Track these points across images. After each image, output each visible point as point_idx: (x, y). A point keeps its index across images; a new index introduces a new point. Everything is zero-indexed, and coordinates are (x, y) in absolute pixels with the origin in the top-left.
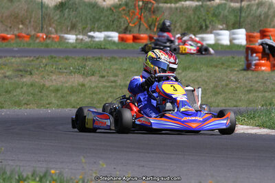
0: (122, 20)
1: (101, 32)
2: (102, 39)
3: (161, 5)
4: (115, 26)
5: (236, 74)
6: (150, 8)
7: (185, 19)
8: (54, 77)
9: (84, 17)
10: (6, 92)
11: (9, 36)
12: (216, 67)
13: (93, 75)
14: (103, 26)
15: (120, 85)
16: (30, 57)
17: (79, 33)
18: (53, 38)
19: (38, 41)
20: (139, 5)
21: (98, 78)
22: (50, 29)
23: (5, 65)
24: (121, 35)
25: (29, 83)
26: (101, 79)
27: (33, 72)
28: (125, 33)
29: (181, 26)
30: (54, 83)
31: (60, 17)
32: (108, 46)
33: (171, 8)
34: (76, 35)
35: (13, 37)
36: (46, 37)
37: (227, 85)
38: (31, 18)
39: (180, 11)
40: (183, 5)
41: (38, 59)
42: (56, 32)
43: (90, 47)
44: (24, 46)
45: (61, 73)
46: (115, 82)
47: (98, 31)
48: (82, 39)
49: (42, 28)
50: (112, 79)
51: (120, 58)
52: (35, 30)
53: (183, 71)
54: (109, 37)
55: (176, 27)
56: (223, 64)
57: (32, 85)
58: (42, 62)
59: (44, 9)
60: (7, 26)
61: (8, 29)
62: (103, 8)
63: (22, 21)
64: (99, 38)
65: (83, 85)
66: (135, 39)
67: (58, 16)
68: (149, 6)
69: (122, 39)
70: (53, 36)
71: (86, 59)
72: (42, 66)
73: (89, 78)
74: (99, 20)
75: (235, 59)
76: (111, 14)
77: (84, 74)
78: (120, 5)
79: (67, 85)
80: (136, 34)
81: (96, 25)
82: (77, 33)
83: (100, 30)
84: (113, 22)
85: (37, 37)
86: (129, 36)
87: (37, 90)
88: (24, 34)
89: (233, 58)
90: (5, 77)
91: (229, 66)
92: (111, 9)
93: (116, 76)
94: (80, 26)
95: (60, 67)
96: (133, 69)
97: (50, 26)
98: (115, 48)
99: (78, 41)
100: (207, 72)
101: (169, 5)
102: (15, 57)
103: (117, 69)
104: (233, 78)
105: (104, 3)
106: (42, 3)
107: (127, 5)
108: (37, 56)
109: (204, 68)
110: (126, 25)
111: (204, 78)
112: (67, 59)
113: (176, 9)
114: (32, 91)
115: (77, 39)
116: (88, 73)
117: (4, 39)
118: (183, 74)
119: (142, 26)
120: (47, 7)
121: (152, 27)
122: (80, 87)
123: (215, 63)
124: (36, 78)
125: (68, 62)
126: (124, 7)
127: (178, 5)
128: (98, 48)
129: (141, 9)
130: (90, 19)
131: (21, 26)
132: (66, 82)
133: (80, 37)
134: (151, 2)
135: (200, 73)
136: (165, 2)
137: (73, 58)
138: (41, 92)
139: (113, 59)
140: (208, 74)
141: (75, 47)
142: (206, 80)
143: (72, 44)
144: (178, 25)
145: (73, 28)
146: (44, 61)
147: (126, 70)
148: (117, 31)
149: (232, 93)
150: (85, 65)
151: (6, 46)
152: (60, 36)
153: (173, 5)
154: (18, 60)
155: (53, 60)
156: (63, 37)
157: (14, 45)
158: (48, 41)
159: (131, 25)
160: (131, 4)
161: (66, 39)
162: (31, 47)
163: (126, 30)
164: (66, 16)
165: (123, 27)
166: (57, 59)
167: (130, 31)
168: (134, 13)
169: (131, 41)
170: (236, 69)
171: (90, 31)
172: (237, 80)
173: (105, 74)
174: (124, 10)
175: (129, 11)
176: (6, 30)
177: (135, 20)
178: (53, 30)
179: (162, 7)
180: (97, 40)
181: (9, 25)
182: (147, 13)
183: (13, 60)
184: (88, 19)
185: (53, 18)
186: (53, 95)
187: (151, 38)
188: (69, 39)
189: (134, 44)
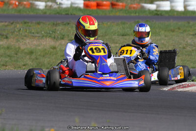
2: (69, 6)
5: (192, 38)
8: (28, 41)
12: (173, 31)
13: (63, 39)
16: (6, 22)
18: (25, 5)
19: (11, 7)
21: (67, 41)
25: (6, 47)
27: (8, 36)
30: (29, 46)
32: (74, 12)
34: (46, 2)
36: (19, 3)
37: (184, 48)
41: (12, 23)
43: (58, 13)
45: (34, 37)
48: (51, 6)
54: (75, 4)
56: (179, 29)
57: (8, 48)
58: (16, 27)
64: (67, 4)
65: (54, 48)
66: (98, 5)
69: (87, 6)
70: (24, 3)
71: (56, 25)
72: (17, 30)
73: (60, 41)
75: (190, 24)
77: (55, 38)
79: (40, 48)
80: (99, 0)
85: (11, 4)
86: (94, 3)
87: (13, 53)
89: (189, 23)
91: (185, 31)
95: (33, 31)
98: (81, 14)
99: (47, 8)
100: (166, 36)
104: (189, 41)
108: (12, 22)
109: (163, 32)
111: (163, 42)
112: (39, 24)
114: (9, 53)
115: (46, 6)
116: (58, 37)
122: (52, 50)
123: (172, 28)
124: (11, 42)
125: (39, 27)
128: (66, 14)
132: (39, 45)
133: (50, 4)
135: (159, 38)
137: (44, 23)
138: (16, 54)
140: (166, 38)
141: (45, 13)
142: (165, 43)
143: (42, 10)
146: (18, 26)
149: (189, 55)
150: (55, 29)
152: (31, 4)
155: (26, 25)
158: (21, 7)
161: (37, 5)
162: (5, 13)
166: (30, 24)
169: (95, 8)
170: (191, 33)
172: (193, 43)
180: (64, 6)
186: (28, 57)
187: (113, 5)
188: (39, 6)
189: (98, 10)
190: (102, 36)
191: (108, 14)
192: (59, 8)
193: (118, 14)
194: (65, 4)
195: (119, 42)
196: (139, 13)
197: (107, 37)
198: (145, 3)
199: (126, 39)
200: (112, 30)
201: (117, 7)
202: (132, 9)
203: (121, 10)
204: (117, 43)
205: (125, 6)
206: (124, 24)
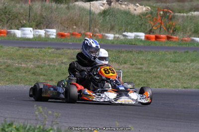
0: (148, 24)
1: (132, 32)
2: (133, 38)
3: (176, 14)
4: (142, 28)
6: (168, 16)
7: (193, 25)
9: (120, 22)
10: (63, 74)
11: (66, 34)
13: (125, 63)
14: (134, 28)
15: (145, 71)
17: (117, 33)
18: (97, 36)
20: (160, 14)
21: (129, 66)
22: (96, 29)
23: (63, 54)
24: (147, 35)
26: (131, 66)
28: (149, 33)
29: (191, 30)
31: (103, 21)
32: (137, 43)
33: (183, 17)
35: (69, 34)
36: (93, 35)
38: (82, 21)
39: (190, 19)
40: (192, 14)
42: (100, 31)
43: (124, 43)
44: (76, 41)
46: (141, 68)
47: (130, 32)
48: (118, 37)
49: (90, 28)
50: (139, 66)
51: (146, 51)
52: (85, 29)
53: (191, 62)
54: (138, 36)
55: (187, 30)
59: (91, 16)
60: (65, 27)
61: (66, 29)
62: (134, 15)
63: (75, 23)
64: (131, 37)
66: (157, 38)
67: (101, 20)
68: (168, 14)
69: (147, 38)
70: (97, 34)
71: (121, 52)
73: (123, 65)
74: (131, 24)
76: (140, 20)
77: (119, 62)
78: (147, 13)
80: (157, 34)
81: (129, 28)
82: (115, 33)
83: (131, 31)
84: (141, 25)
85: (86, 35)
86: (153, 36)
88: (77, 33)
90: (62, 63)
92: (140, 16)
93: (142, 64)
94: (117, 28)
96: (154, 60)
97: (96, 27)
98: (142, 44)
99: (116, 39)
101: (182, 14)
102: (69, 49)
103: (143, 60)
105: (135, 12)
106: (90, 10)
107: (151, 13)
110: (150, 28)
113: (187, 17)
115: (114, 37)
116: (122, 62)
117: (62, 36)
118: (191, 64)
119: (162, 29)
120: (94, 14)
121: (170, 30)
126: (149, 15)
127: (188, 14)
128: (130, 44)
129: (162, 17)
130: (125, 23)
131: (75, 27)
133: (117, 35)
134: (169, 12)
136: (179, 12)
139: (141, 52)
141: (113, 43)
143: (110, 40)
144: (188, 29)
145: (112, 29)
147: (150, 60)
148: (144, 32)
150: (120, 56)
151: (64, 41)
152: (102, 35)
153: (185, 14)
154: (72, 51)
156: (105, 35)
157: (70, 41)
158: (94, 38)
159: (154, 28)
160: (154, 12)
161: (107, 37)
163: (151, 32)
164: (107, 20)
165: (148, 30)
167: (153, 33)
168: (156, 19)
169: (154, 40)
171: (125, 32)
173: (134, 62)
174: (149, 17)
175: (153, 18)
176: (64, 30)
177: (157, 24)
178: (98, 30)
179: (177, 16)
180: (129, 38)
181: (67, 26)
182: (166, 20)
183: (69, 51)
184: (123, 23)
185: (98, 22)
187: (168, 38)
188: (109, 37)
189: (156, 42)
190: (157, 62)
191: (163, 45)
192: (124, 39)
193: (172, 45)
194: (129, 36)
195: (171, 67)
196: (189, 45)
197: (161, 63)
198: (194, 37)
199: (176, 65)
200: (166, 58)
201: (171, 39)
202: (184, 42)
203: (175, 42)
204: (168, 68)
205: (178, 39)
206: (176, 53)
